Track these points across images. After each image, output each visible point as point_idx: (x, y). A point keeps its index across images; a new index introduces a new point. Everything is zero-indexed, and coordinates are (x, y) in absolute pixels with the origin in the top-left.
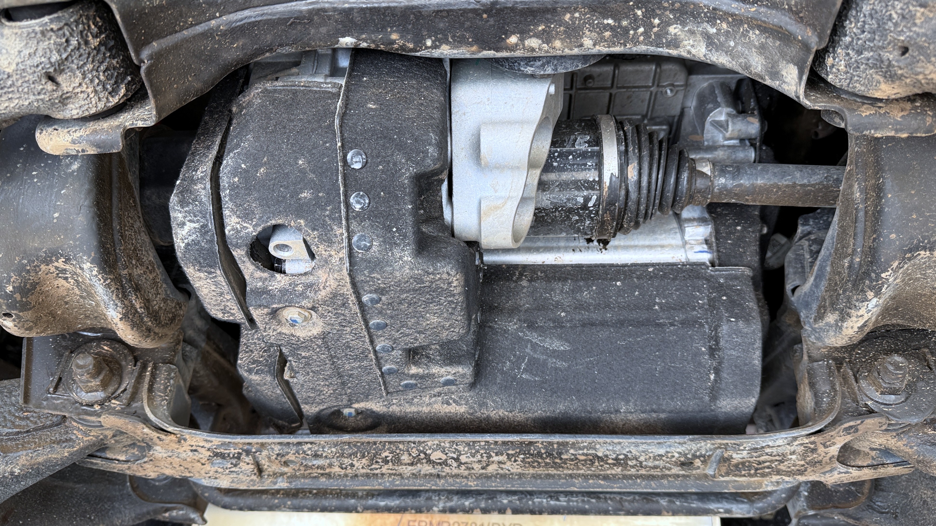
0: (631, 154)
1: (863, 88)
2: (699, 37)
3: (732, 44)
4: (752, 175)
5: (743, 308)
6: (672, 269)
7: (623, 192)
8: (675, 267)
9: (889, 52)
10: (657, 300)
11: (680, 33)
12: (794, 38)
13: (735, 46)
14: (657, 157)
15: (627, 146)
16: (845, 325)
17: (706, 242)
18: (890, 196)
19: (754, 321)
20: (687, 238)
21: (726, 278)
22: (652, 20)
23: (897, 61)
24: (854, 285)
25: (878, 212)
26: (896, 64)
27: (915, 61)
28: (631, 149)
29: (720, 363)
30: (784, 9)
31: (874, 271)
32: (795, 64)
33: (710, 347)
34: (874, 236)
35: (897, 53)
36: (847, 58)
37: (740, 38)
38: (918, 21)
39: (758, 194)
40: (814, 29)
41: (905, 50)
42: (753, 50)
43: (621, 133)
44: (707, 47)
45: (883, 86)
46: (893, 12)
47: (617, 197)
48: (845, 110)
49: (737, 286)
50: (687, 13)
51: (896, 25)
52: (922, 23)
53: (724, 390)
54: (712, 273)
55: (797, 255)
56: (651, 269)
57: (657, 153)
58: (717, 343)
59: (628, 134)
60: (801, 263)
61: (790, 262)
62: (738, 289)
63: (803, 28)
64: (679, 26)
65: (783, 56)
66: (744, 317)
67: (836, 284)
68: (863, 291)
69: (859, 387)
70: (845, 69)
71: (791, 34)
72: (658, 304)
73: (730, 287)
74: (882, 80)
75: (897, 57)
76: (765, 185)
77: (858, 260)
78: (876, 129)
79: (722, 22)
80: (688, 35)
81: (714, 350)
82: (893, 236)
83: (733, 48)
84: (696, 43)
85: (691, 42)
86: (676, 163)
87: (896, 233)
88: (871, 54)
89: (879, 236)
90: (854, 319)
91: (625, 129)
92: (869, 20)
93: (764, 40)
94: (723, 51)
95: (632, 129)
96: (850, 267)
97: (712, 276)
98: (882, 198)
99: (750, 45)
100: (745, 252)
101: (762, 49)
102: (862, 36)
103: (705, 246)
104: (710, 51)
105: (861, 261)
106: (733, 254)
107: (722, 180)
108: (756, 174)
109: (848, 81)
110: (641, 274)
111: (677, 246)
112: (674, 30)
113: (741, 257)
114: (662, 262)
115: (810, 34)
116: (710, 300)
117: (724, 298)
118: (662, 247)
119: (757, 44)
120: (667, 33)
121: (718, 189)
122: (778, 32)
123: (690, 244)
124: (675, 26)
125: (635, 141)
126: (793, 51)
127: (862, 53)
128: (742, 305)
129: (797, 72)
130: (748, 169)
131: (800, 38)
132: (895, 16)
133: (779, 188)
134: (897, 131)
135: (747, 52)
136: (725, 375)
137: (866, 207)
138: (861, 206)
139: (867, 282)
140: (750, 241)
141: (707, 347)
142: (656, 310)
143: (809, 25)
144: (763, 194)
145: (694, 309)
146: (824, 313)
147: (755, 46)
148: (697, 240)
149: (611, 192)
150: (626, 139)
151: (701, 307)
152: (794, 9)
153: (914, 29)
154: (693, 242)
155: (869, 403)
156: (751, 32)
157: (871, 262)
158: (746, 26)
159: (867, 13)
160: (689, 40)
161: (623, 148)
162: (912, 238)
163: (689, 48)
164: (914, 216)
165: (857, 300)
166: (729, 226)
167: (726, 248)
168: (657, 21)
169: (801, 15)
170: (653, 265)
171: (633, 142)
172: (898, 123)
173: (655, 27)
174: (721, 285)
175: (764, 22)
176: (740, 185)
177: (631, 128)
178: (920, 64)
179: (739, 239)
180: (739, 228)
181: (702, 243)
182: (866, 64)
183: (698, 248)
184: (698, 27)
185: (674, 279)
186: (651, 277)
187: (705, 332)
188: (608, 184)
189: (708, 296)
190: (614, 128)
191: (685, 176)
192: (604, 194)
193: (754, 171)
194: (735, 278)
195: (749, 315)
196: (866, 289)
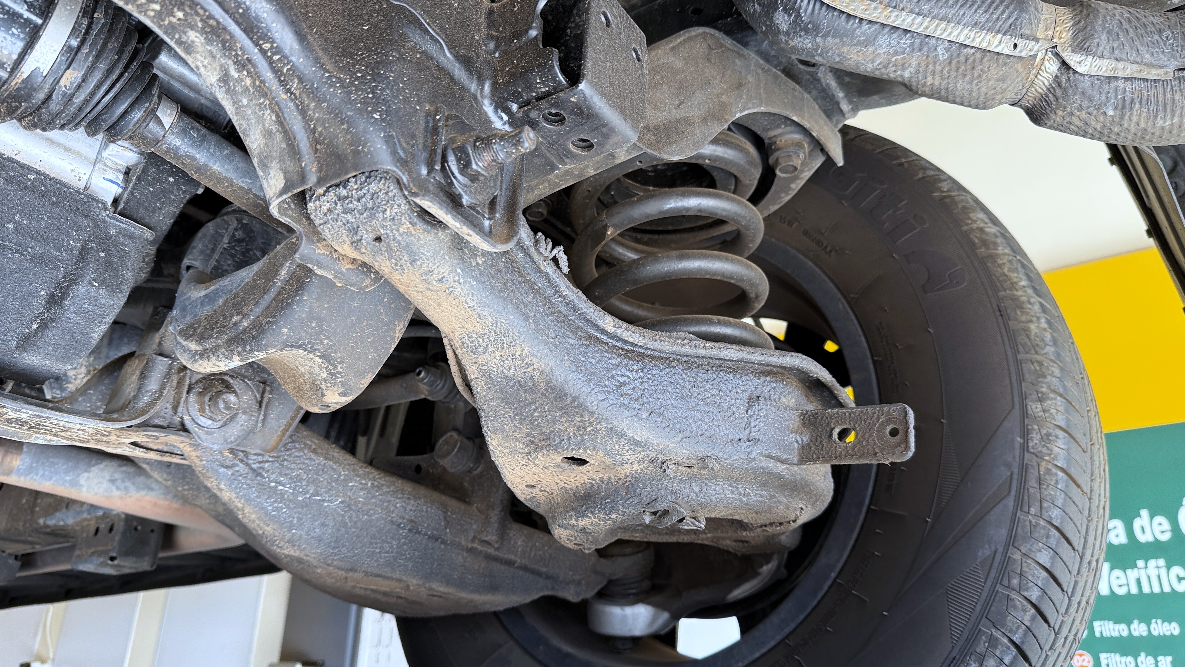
0: (81, 56)
1: (329, 236)
2: (216, 65)
3: (245, 101)
4: (213, 155)
5: (117, 275)
6: (60, 191)
7: (41, 96)
8: (66, 189)
9: (366, 230)
10: (16, 218)
11: (199, 45)
12: (299, 159)
13: (246, 106)
14: (114, 77)
15: (83, 42)
16: (201, 362)
17: (127, 172)
18: (305, 298)
19: (120, 295)
20: (105, 154)
21: (120, 232)
22: (175, 10)
23: (367, 242)
24: (228, 340)
25: (287, 303)
26: (365, 244)
27: (379, 252)
28: (85, 50)
29: (52, 320)
30: (309, 126)
31: (251, 346)
32: (285, 178)
33: (53, 295)
34: (271, 319)
35: (372, 236)
36: (333, 205)
37: (256, 105)
38: (401, 230)
39: (207, 177)
40: (320, 170)
41: (378, 239)
42: (260, 126)
43: (86, 22)
44: (219, 80)
45: (346, 246)
46: (389, 210)
47: (28, 97)
48: (304, 238)
49: (126, 246)
50: (218, 36)
51: (385, 219)
52: (404, 232)
53: (39, 348)
54: (107, 218)
55: (217, 232)
56: (31, 177)
57: (117, 72)
58: (63, 298)
59: (94, 27)
60: (215, 244)
61: (205, 236)
62: (124, 251)
63: (313, 158)
64: (202, 39)
65: (281, 161)
66: (111, 286)
67: (216, 323)
68: (232, 351)
69: (187, 398)
70: (326, 211)
71: (299, 153)
72: (15, 222)
73: (116, 244)
74: (348, 242)
75: (369, 239)
76: (220, 174)
77: (246, 324)
78: (320, 267)
79: (247, 75)
80: (208, 54)
81: (56, 302)
82: (285, 330)
83: (243, 106)
84: (210, 67)
85: (206, 62)
86: (135, 96)
87: (289, 329)
88: (353, 220)
89: (274, 323)
90: (211, 364)
91: (96, 15)
92: (368, 196)
93: (274, 130)
94: (232, 98)
95: (103, 25)
96: (235, 324)
97: (104, 222)
98: (298, 295)
99: (260, 120)
100: (160, 209)
101: (268, 134)
102: (355, 203)
103: (121, 177)
104: (220, 87)
105: (248, 327)
106: (146, 204)
107: (178, 142)
108: (218, 157)
109: (322, 222)
110: (14, 177)
111: (86, 158)
112: (193, 36)
113: (154, 212)
114: (52, 175)
115: (314, 170)
116: (84, 248)
117: (102, 254)
118: (68, 150)
119: (267, 126)
120: (185, 33)
121: (167, 148)
122: (290, 139)
123: (105, 165)
124: (198, 35)
125: (96, 44)
126: (291, 166)
127: (346, 213)
128: (117, 271)
129: (282, 185)
130: (213, 146)
131: (303, 165)
132: (388, 213)
133: (231, 185)
134: (336, 277)
135: (253, 121)
136: (50, 335)
137: (283, 288)
138: (279, 284)
139: (240, 349)
140: (174, 200)
141: (48, 292)
142: (8, 228)
143: (319, 162)
144: (211, 181)
145: (59, 248)
146: (192, 335)
147: (264, 125)
148: (117, 164)
149: (25, 88)
150: (87, 32)
151: (69, 249)
152: (316, 135)
153: (395, 232)
154: (110, 164)
155: (186, 418)
156: (269, 111)
157: (254, 338)
158: (267, 102)
159: (371, 191)
160: (205, 58)
161: (75, 43)
162: (300, 339)
163: (200, 65)
164: (313, 325)
165: (223, 354)
166: (160, 172)
167: (142, 194)
168: (180, 15)
169: (318, 147)
170: (38, 173)
171: (94, 44)
172: (341, 273)
173: (174, 17)
174: (108, 236)
175: (285, 119)
176: (194, 159)
177: (102, 21)
178: (381, 257)
179: (164, 191)
180: (171, 179)
181: (119, 171)
182: (344, 224)
183: (111, 175)
184: (221, 57)
185: (56, 204)
186: (26, 188)
187: (57, 276)
188: (25, 76)
189: (85, 242)
190: (78, 9)
191: (137, 115)
192: (13, 84)
193: (218, 153)
194: (131, 237)
195: (118, 286)
196: (235, 352)
